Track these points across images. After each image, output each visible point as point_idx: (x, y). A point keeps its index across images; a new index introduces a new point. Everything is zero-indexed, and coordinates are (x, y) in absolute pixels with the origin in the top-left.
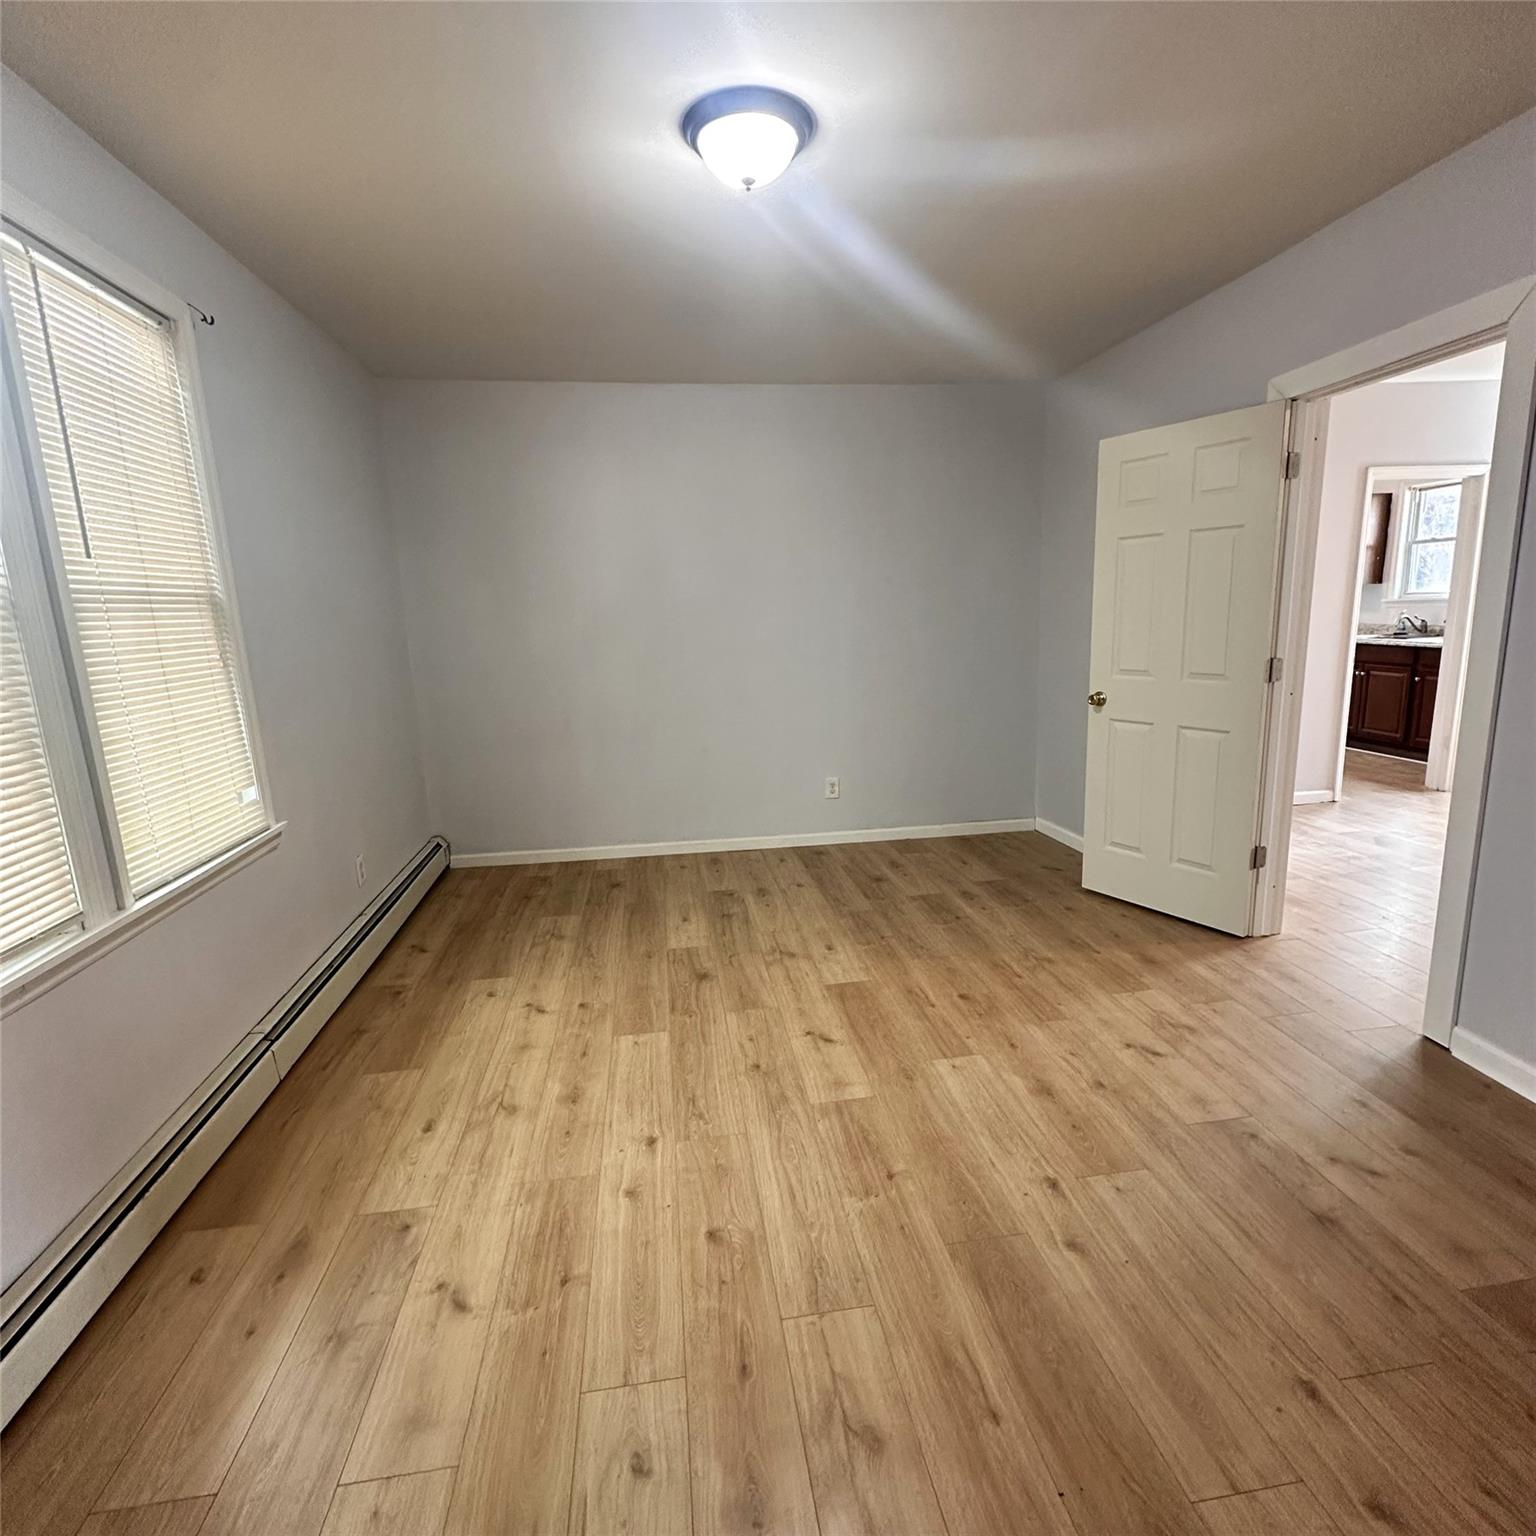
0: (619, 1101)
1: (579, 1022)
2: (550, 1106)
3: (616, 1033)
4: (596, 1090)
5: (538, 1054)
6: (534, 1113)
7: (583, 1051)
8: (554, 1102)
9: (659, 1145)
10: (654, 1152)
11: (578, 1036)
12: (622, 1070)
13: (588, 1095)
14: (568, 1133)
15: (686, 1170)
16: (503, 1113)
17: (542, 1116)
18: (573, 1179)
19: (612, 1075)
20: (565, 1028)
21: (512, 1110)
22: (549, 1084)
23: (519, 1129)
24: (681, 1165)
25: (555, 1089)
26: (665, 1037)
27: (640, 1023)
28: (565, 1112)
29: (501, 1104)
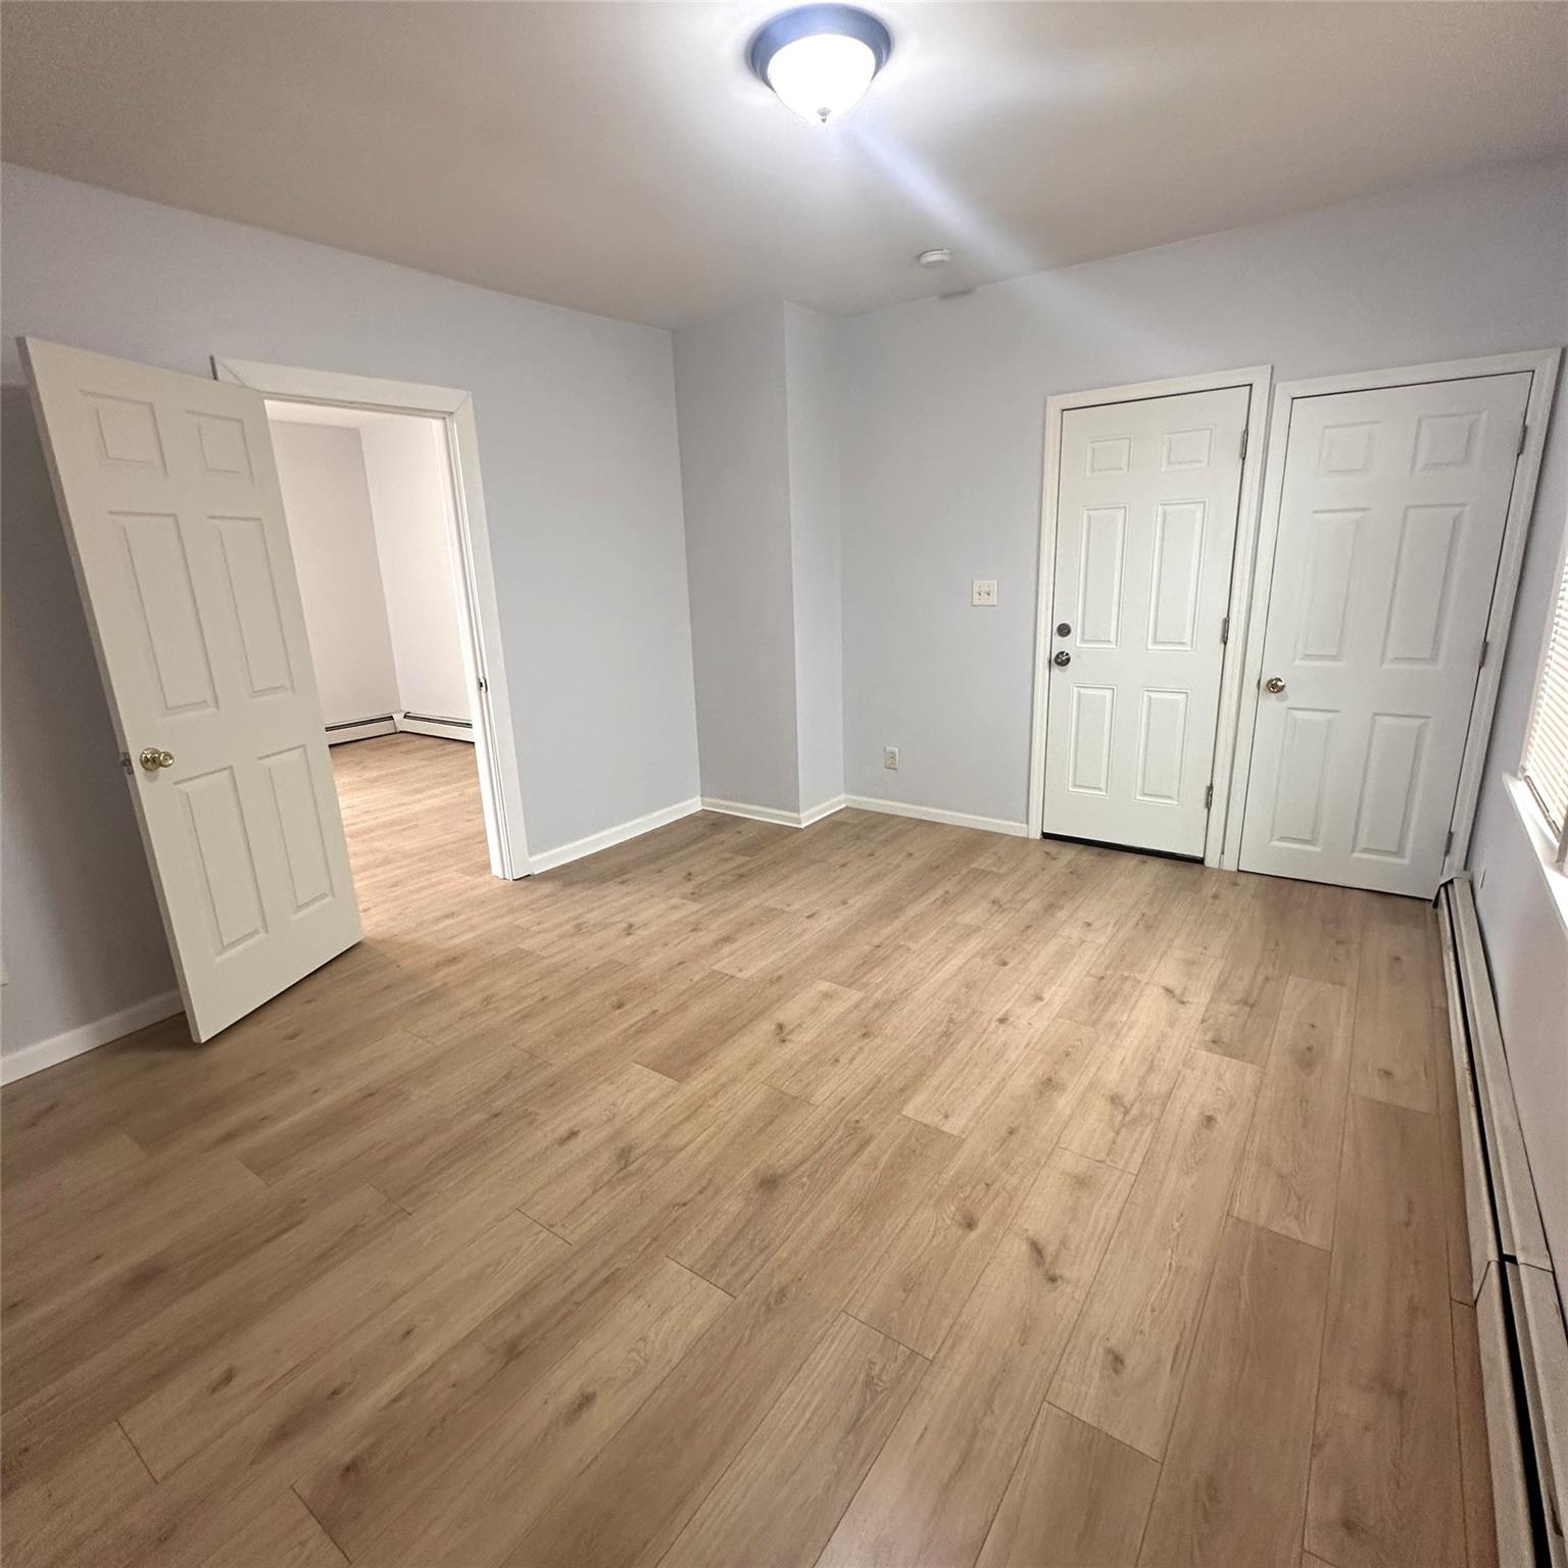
0: (1007, 1062)
1: (992, 1191)
2: (1076, 1084)
3: (959, 1143)
4: (1022, 1082)
5: (1067, 1162)
6: (1092, 1086)
7: (1013, 1137)
8: (1070, 1089)
9: (999, 1016)
10: (1007, 1013)
11: (1006, 1165)
12: (984, 1092)
13: (1032, 1081)
14: (1067, 1055)
15: (993, 995)
16: (1127, 1100)
17: (1086, 1080)
18: (1076, 1021)
19: (998, 1090)
20: (1016, 1189)
21: (1115, 1100)
22: (1068, 1112)
23: (1112, 1077)
24: (993, 999)
25: (1064, 1103)
26: (909, 1111)
27: (923, 1142)
28: (1064, 1074)
29: (1126, 1113)
